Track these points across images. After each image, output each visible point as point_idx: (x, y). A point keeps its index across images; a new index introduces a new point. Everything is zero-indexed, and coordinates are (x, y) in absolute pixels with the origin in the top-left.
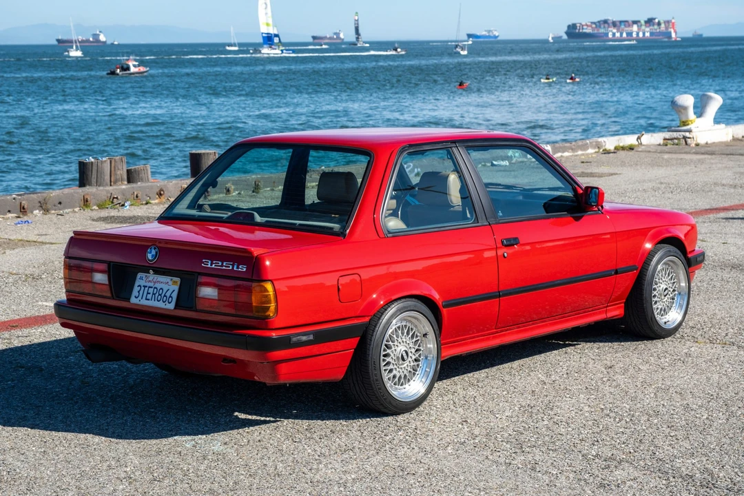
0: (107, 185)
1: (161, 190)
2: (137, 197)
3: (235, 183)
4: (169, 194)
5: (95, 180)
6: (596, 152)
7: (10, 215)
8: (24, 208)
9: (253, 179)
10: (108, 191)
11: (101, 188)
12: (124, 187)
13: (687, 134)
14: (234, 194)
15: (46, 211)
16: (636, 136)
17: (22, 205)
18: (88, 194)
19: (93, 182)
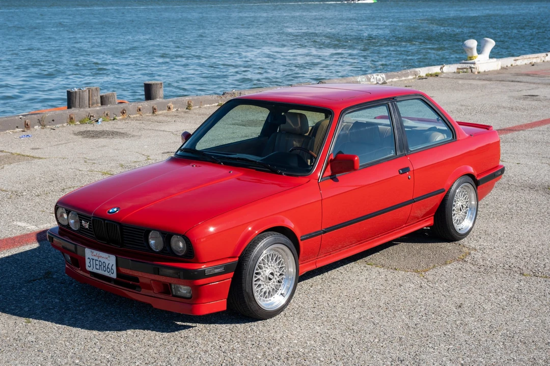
0: (87, 107)
1: (124, 110)
2: (107, 115)
3: (174, 103)
4: (130, 112)
5: (78, 104)
6: (414, 78)
7: (17, 130)
8: (27, 125)
9: (186, 100)
10: (87, 112)
11: (82, 109)
12: (98, 108)
13: (472, 66)
14: (173, 110)
15: (43, 126)
16: (439, 67)
17: (26, 122)
18: (72, 114)
19: (77, 105)
